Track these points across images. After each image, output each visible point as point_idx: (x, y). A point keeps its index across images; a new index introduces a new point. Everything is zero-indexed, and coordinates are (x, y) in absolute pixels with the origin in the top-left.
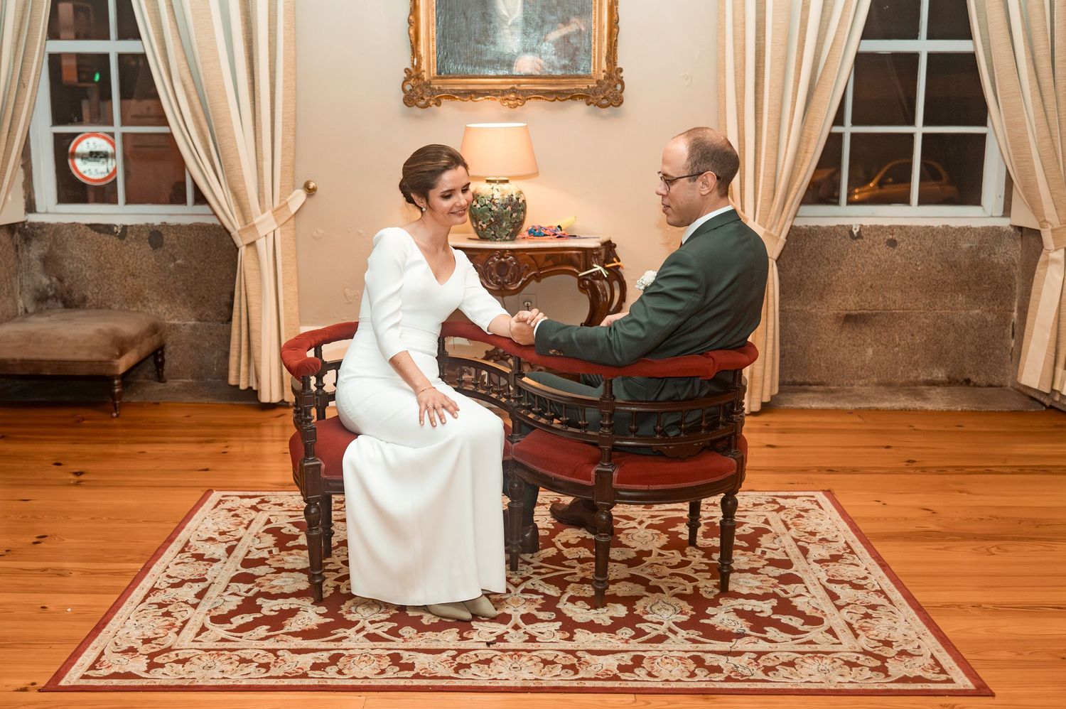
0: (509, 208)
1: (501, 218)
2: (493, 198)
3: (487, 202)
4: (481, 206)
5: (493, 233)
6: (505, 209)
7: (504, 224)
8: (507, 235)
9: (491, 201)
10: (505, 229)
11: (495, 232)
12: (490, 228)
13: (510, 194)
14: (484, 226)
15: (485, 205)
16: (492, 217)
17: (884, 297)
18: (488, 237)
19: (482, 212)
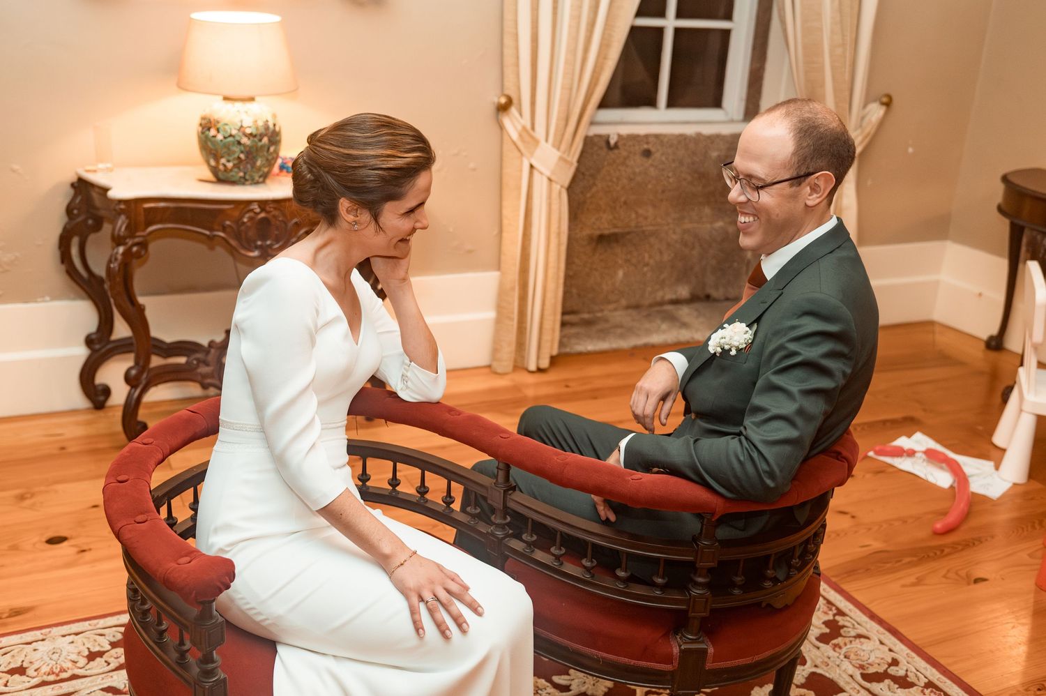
0: (265, 140)
1: (255, 154)
2: (242, 126)
3: (234, 132)
4: (225, 138)
5: (241, 174)
6: (260, 140)
7: (259, 163)
8: (260, 177)
9: (239, 130)
10: (259, 169)
11: (245, 173)
12: (239, 168)
13: (265, 120)
14: (230, 165)
15: (231, 136)
16: (242, 152)
17: (637, 213)
18: (233, 179)
19: (227, 146)
